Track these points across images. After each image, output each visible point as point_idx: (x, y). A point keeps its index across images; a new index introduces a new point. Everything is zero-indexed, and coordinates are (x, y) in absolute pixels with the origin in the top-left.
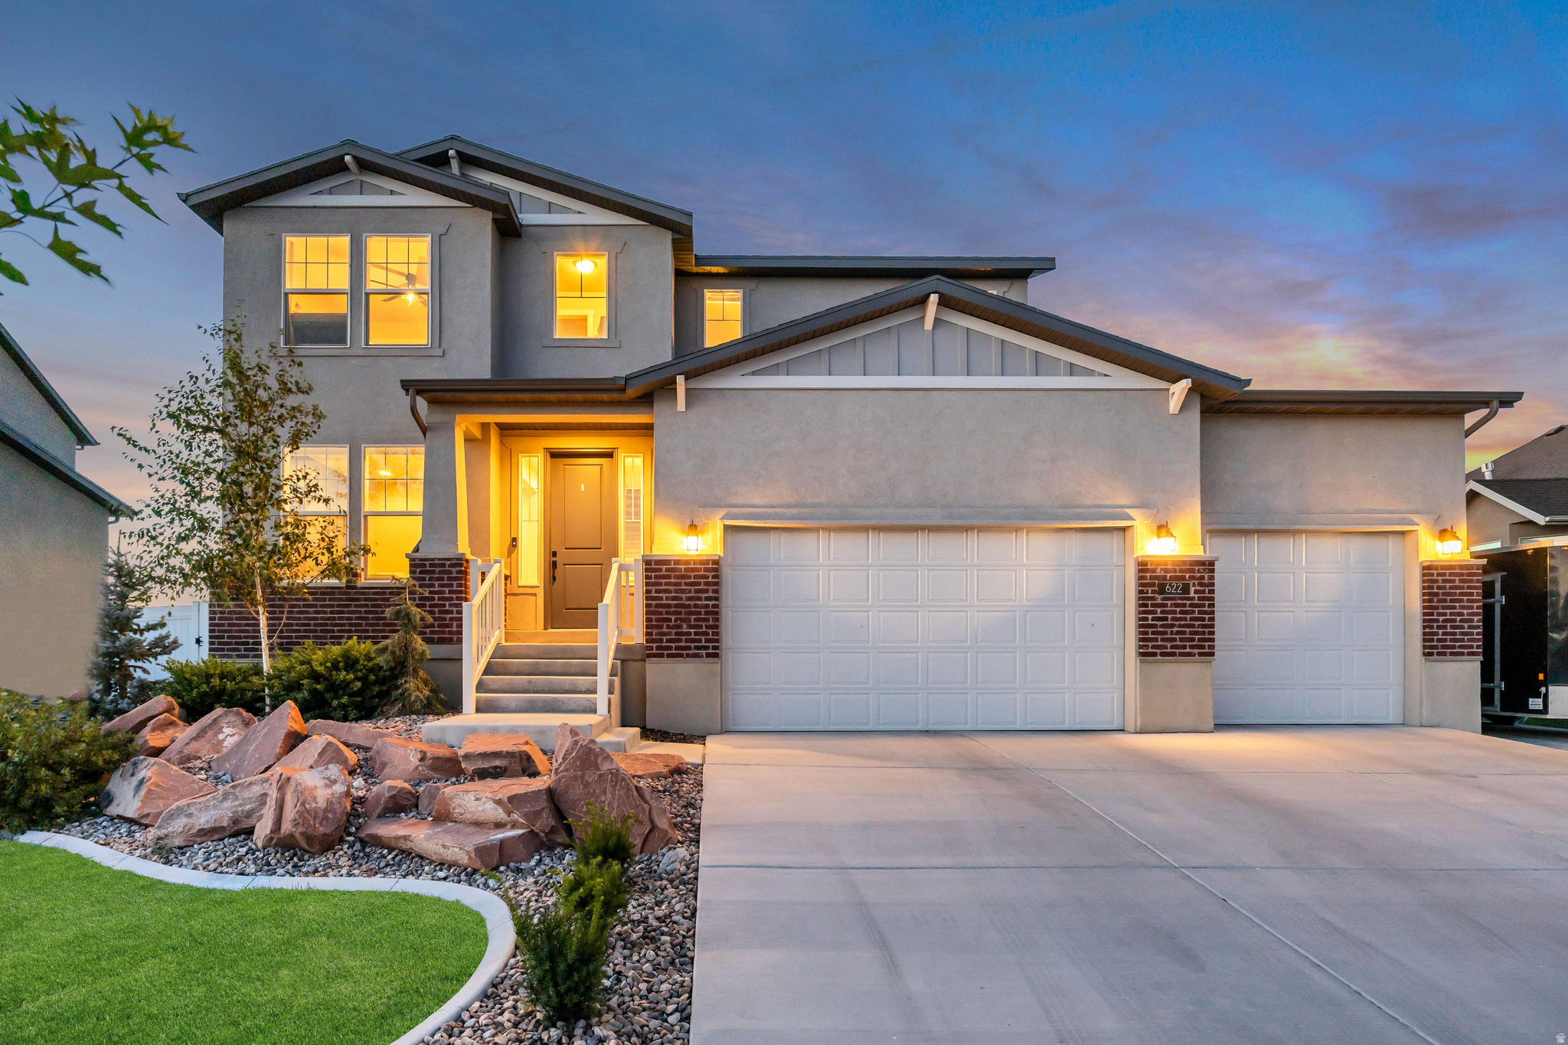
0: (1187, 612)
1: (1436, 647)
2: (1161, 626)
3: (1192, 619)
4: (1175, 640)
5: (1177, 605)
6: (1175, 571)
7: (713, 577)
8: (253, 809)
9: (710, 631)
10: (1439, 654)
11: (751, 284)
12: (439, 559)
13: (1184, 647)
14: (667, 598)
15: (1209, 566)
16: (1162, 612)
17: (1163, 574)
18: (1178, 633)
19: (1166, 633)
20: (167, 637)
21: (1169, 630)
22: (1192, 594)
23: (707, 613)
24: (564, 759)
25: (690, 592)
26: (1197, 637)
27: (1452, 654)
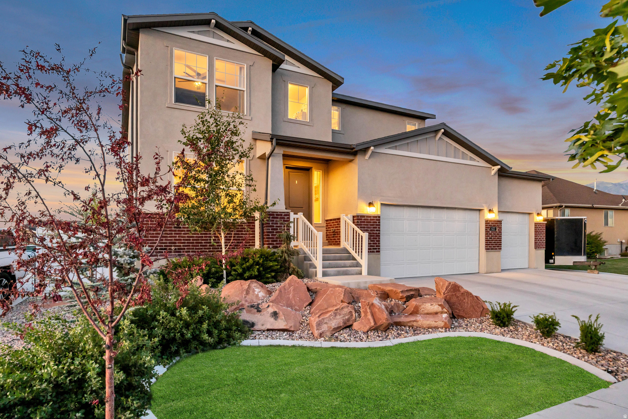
2: (490, 240)
3: (497, 238)
4: (493, 245)
5: (494, 234)
7: (378, 223)
8: (349, 318)
9: (377, 243)
10: (537, 248)
12: (280, 212)
13: (495, 247)
15: (500, 222)
16: (490, 236)
17: (491, 224)
18: (494, 242)
22: (497, 231)
23: (376, 236)
24: (446, 289)
25: (371, 228)
26: (498, 244)
27: (540, 248)
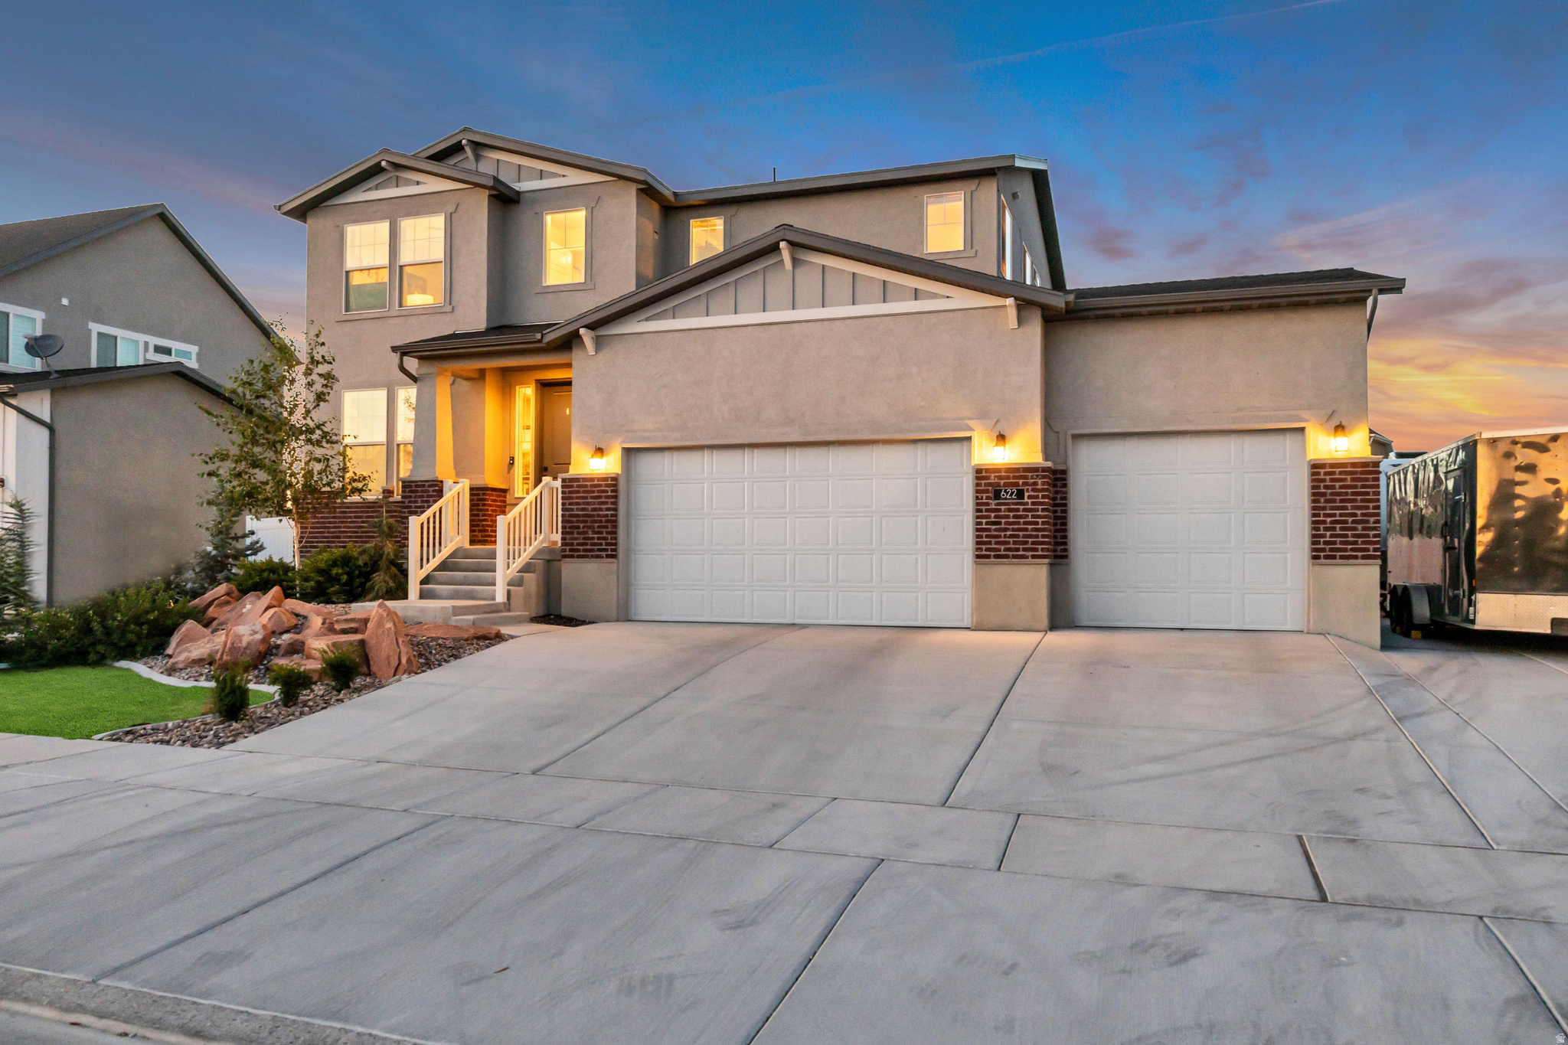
0: (1020, 517)
1: (1323, 550)
2: (996, 530)
3: (1025, 523)
4: (1008, 543)
5: (1010, 510)
6: (1008, 478)
7: (612, 491)
9: (609, 536)
10: (1326, 557)
11: (732, 210)
12: (421, 481)
13: (1018, 550)
14: (578, 509)
16: (995, 517)
17: (996, 481)
18: (1011, 536)
19: (1000, 537)
20: (257, 542)
21: (1003, 534)
22: (1026, 500)
23: (607, 521)
25: (594, 504)
26: (1030, 540)
27: (1342, 557)
